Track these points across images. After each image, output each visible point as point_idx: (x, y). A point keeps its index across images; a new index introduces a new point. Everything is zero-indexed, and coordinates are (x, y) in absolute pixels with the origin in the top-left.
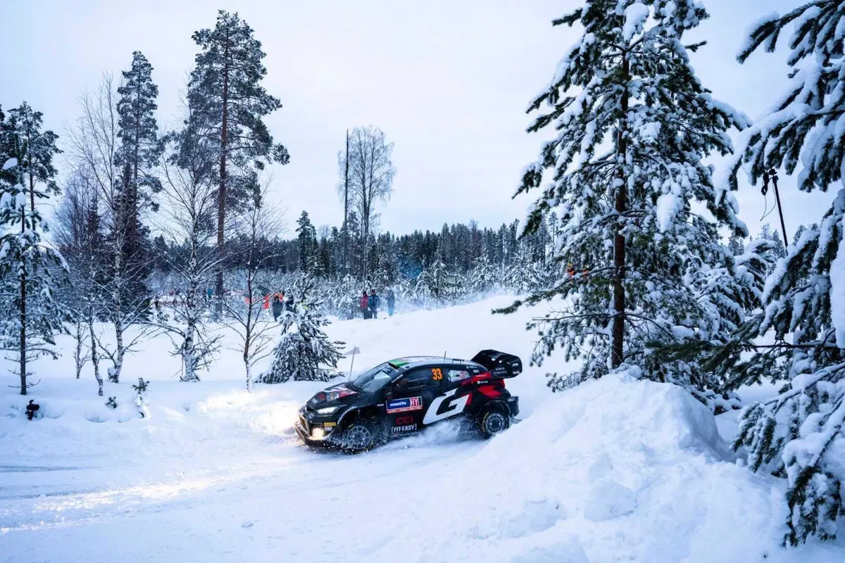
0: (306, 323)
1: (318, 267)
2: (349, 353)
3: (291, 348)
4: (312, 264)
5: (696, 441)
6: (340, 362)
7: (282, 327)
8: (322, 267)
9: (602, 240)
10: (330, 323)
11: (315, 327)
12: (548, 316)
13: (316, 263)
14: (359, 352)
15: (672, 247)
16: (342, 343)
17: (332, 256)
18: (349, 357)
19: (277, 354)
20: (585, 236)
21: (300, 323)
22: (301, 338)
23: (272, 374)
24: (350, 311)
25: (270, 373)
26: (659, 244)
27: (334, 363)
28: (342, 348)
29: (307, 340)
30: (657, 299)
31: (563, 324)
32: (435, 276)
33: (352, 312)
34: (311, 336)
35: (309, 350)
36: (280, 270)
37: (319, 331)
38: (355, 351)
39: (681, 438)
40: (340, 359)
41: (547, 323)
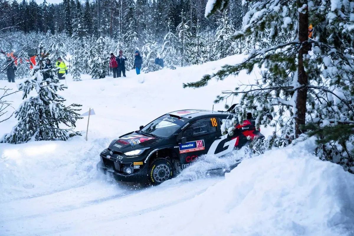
0: (45, 87)
1: (82, 28)
2: (85, 114)
3: (31, 111)
4: (76, 26)
5: (346, 218)
6: (78, 122)
7: (22, 93)
8: (85, 28)
9: (282, 17)
10: (67, 88)
11: (53, 92)
12: (237, 89)
13: (79, 25)
14: (94, 114)
15: (342, 26)
16: (79, 106)
17: (94, 18)
18: (86, 118)
19: (18, 117)
20: (266, 14)
21: (39, 89)
22: (40, 102)
23: (15, 135)
24: (102, 71)
25: (13, 134)
26: (331, 23)
27: (73, 123)
28: (79, 110)
29: (46, 103)
30: (333, 75)
31: (250, 97)
32: (180, 37)
33: (104, 72)
34: (50, 100)
35: (47, 112)
36: (49, 31)
37: (56, 95)
38: (90, 112)
39: (331, 216)
40: (78, 120)
41: (235, 97)
